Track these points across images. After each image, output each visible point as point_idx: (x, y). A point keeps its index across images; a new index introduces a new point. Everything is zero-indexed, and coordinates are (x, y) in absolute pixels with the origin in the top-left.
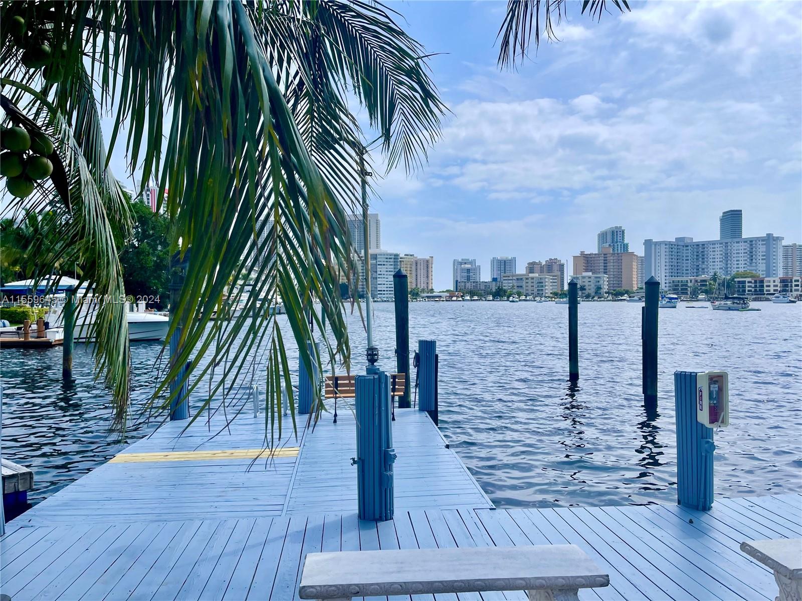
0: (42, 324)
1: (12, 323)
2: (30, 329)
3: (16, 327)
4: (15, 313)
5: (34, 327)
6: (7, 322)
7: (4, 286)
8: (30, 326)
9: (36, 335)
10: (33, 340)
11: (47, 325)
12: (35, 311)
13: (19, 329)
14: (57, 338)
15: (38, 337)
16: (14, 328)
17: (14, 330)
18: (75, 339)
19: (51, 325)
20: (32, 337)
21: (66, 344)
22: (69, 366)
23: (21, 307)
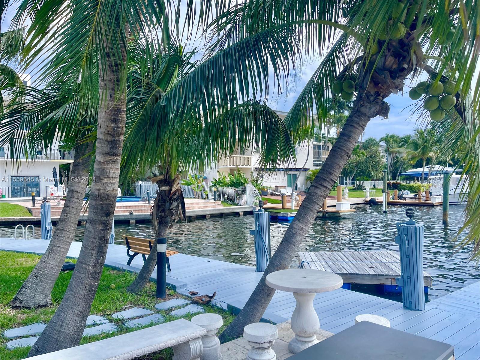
0: (428, 193)
1: (412, 192)
2: (422, 196)
3: (414, 195)
4: (413, 187)
5: (424, 194)
6: (409, 192)
7: (406, 172)
8: (422, 194)
9: (425, 199)
10: (423, 202)
11: (431, 194)
12: (424, 185)
13: (416, 195)
14: (437, 202)
15: (426, 201)
16: (413, 195)
17: (413, 196)
18: (449, 202)
19: (433, 194)
20: (423, 200)
21: (444, 205)
22: (447, 218)
23: (416, 183)
